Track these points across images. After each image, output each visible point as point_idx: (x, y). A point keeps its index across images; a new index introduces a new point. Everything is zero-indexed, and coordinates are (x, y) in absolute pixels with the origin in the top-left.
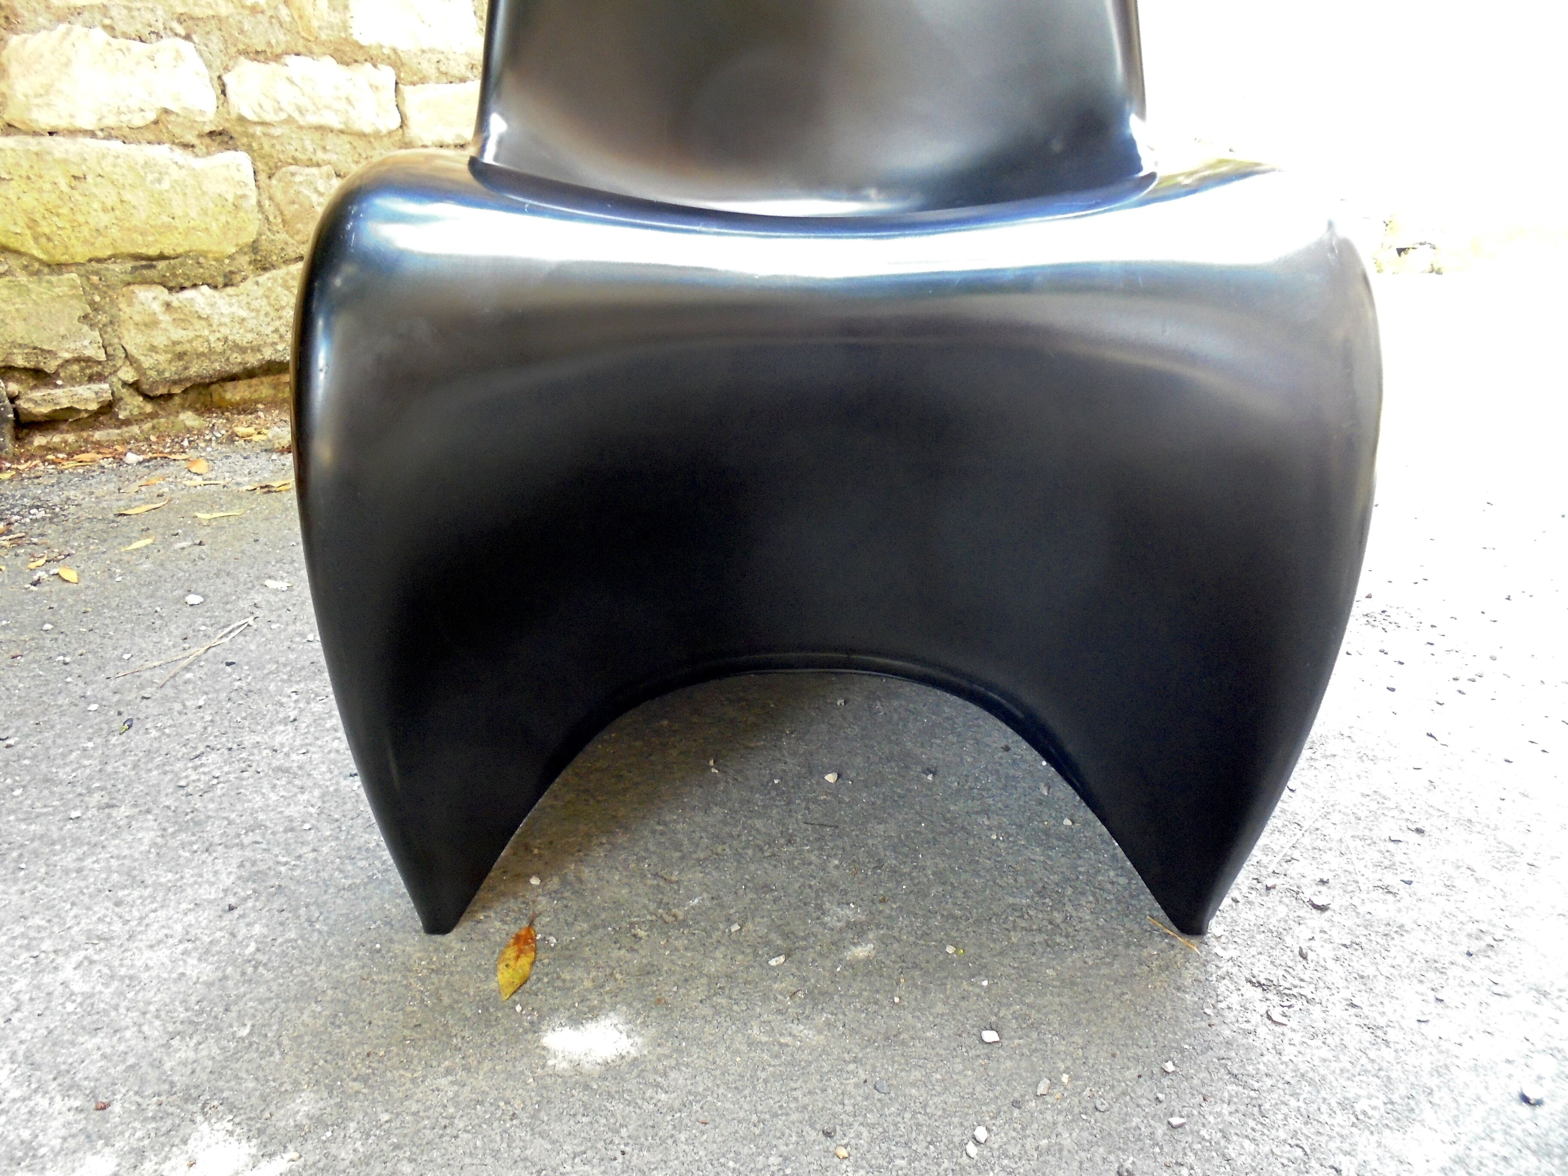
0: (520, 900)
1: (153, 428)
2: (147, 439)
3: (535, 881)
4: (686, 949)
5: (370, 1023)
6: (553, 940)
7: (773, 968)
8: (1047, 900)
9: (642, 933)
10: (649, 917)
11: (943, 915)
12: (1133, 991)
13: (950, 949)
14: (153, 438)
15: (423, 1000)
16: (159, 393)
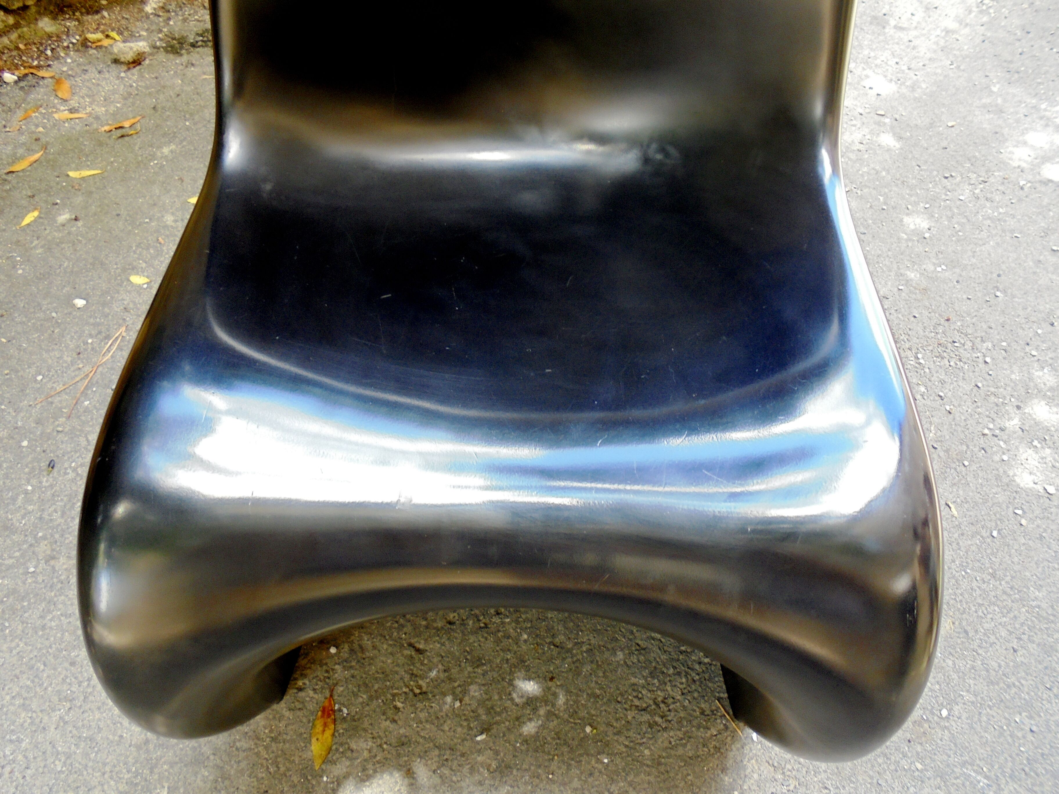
0: (325, 668)
1: (20, 37)
2: (17, 48)
3: (333, 650)
4: (427, 721)
5: (238, 789)
6: (345, 711)
7: (478, 743)
8: (656, 681)
9: (399, 705)
10: (405, 690)
11: (588, 694)
12: (694, 772)
13: (588, 729)
14: (21, 46)
15: (268, 768)
16: (15, 7)
